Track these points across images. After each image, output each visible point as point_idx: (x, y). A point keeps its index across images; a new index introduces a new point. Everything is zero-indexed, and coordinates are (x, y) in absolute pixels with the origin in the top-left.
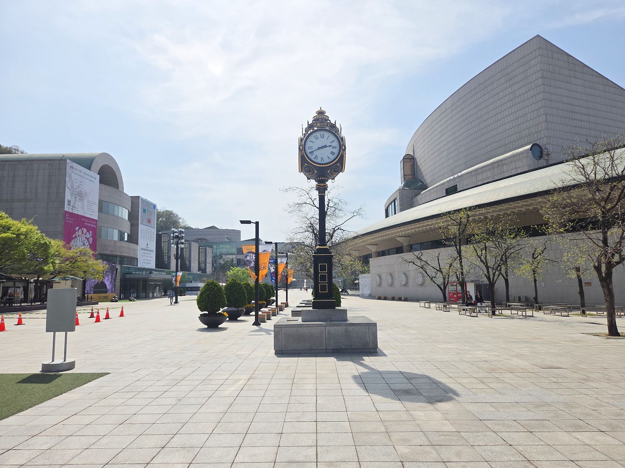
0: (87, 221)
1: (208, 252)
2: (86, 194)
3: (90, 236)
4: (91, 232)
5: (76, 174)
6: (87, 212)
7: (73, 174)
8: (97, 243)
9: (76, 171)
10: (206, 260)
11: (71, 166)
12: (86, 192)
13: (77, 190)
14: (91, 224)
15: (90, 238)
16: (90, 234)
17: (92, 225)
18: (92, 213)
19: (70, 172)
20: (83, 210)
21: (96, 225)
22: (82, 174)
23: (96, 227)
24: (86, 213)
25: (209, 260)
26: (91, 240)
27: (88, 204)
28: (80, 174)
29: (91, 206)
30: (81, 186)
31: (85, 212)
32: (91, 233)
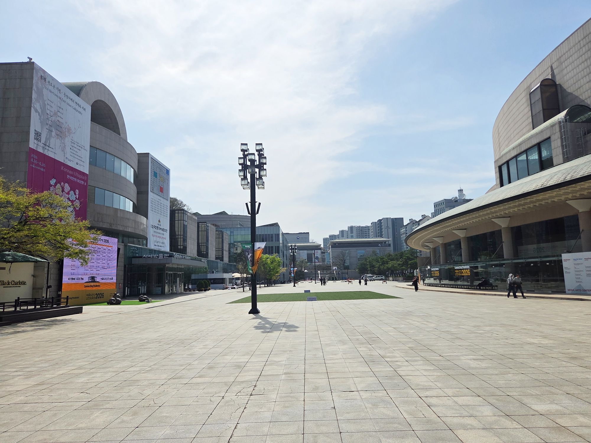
0: (71, 172)
1: (225, 238)
2: (69, 130)
3: (76, 198)
4: (77, 191)
5: (51, 92)
6: (71, 158)
7: (45, 91)
8: (88, 209)
9: (51, 88)
10: (223, 247)
11: (42, 76)
12: (68, 125)
13: (53, 118)
14: (78, 178)
15: (76, 200)
16: (75, 194)
17: (78, 181)
18: (79, 162)
19: (40, 85)
20: (64, 153)
21: (86, 181)
22: (62, 96)
23: (85, 184)
24: (70, 161)
25: (226, 247)
26: (77, 204)
27: (72, 146)
28: (59, 95)
29: (78, 151)
30: (59, 114)
31: (67, 158)
32: (77, 193)
